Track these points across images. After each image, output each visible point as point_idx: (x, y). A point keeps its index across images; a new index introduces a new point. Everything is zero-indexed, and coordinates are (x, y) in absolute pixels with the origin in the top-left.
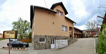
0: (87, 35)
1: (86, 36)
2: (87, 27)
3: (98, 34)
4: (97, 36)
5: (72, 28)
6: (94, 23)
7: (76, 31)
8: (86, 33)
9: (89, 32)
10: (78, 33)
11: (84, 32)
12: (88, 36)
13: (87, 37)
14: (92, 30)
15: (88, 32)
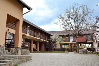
0: (61, 45)
1: (58, 47)
2: (62, 22)
3: (92, 43)
4: (89, 49)
5: (18, 20)
6: (81, 12)
7: (33, 32)
8: (61, 40)
9: (68, 36)
10: (39, 38)
11: (54, 37)
12: (65, 47)
13: (62, 50)
14: (76, 30)
15: (63, 36)
